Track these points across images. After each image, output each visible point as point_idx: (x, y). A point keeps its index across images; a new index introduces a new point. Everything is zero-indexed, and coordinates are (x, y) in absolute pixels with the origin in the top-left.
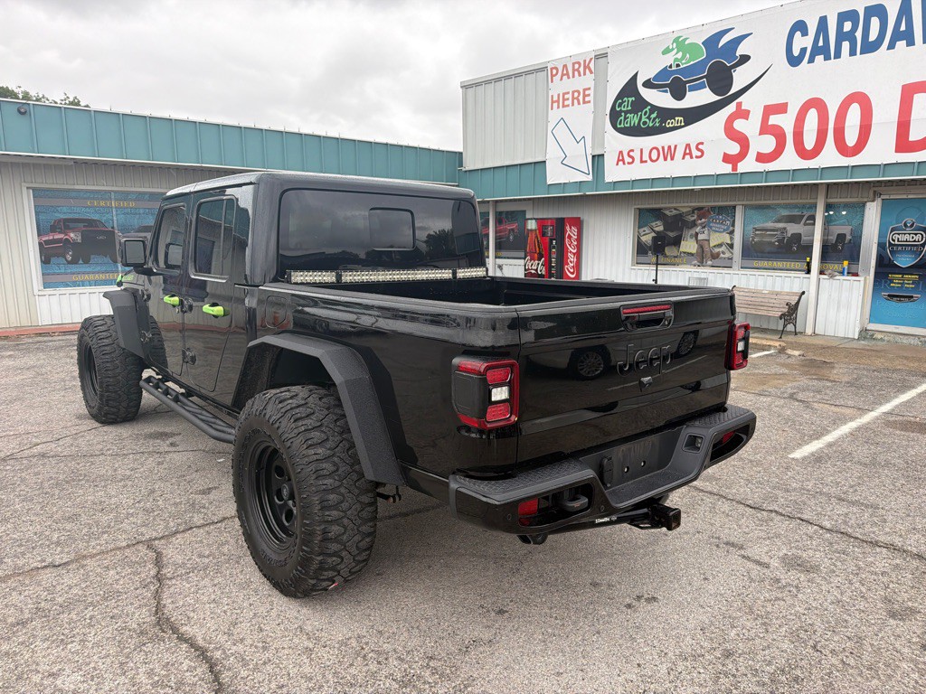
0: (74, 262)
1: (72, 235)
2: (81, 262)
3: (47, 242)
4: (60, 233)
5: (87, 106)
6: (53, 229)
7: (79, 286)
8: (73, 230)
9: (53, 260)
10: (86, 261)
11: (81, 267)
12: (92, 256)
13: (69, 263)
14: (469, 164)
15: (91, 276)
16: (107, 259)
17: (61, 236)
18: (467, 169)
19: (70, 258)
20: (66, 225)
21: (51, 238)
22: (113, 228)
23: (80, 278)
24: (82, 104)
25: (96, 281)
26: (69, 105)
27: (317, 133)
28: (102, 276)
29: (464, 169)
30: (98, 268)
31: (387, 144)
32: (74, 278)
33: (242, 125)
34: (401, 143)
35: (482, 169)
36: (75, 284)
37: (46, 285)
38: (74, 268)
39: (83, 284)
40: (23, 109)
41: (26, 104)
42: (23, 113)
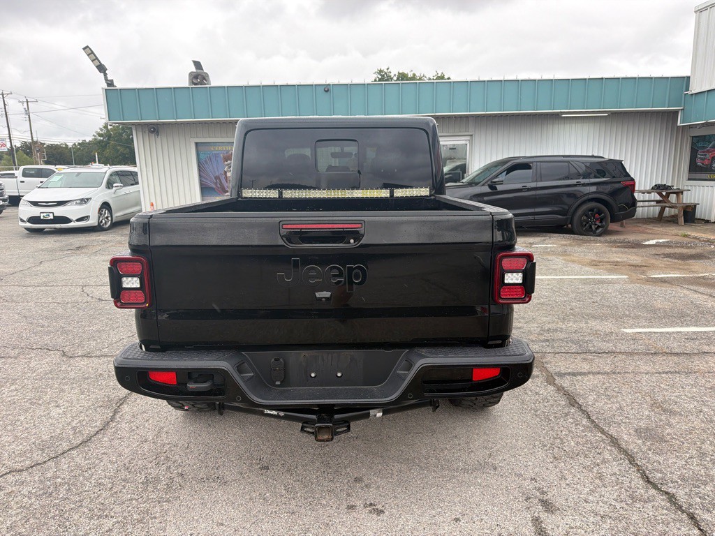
5: (449, 78)
14: (695, 88)
18: (693, 92)
24: (446, 77)
26: (436, 79)
27: (532, 78)
29: (689, 93)
31: (602, 79)
33: (468, 80)
34: (617, 76)
35: (708, 91)
40: (327, 88)
41: (329, 85)
42: (327, 91)
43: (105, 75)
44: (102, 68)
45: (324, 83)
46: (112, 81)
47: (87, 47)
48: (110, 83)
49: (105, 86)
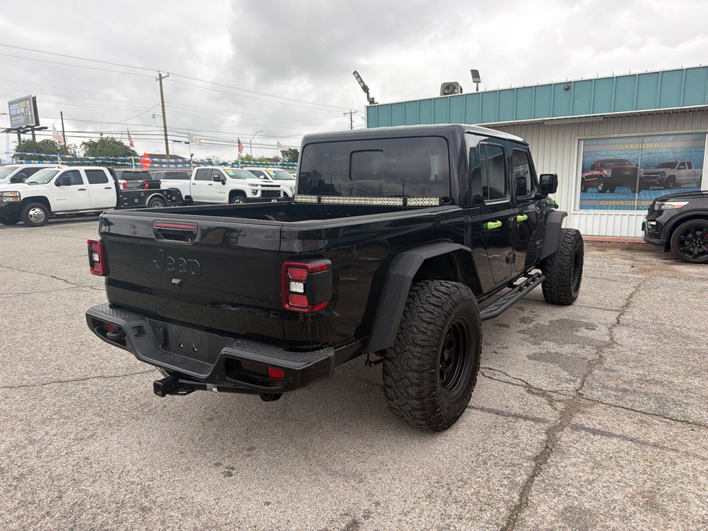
0: (603, 191)
1: (605, 172)
2: (608, 191)
3: (587, 177)
4: (597, 170)
6: (593, 168)
7: (604, 209)
8: (606, 168)
9: (590, 190)
10: (612, 191)
11: (608, 195)
12: (617, 187)
13: (600, 192)
15: (614, 203)
16: (628, 190)
17: (598, 173)
19: (600, 188)
20: (601, 165)
21: (590, 174)
22: (637, 165)
23: (605, 203)
25: (616, 206)
28: (622, 203)
30: (620, 197)
32: (601, 203)
36: (601, 208)
37: (582, 207)
38: (603, 196)
39: (606, 208)
40: (567, 86)
41: (571, 82)
42: (567, 89)
43: (368, 94)
44: (365, 89)
45: (565, 81)
46: (373, 99)
47: (355, 72)
48: (372, 101)
49: (368, 104)
